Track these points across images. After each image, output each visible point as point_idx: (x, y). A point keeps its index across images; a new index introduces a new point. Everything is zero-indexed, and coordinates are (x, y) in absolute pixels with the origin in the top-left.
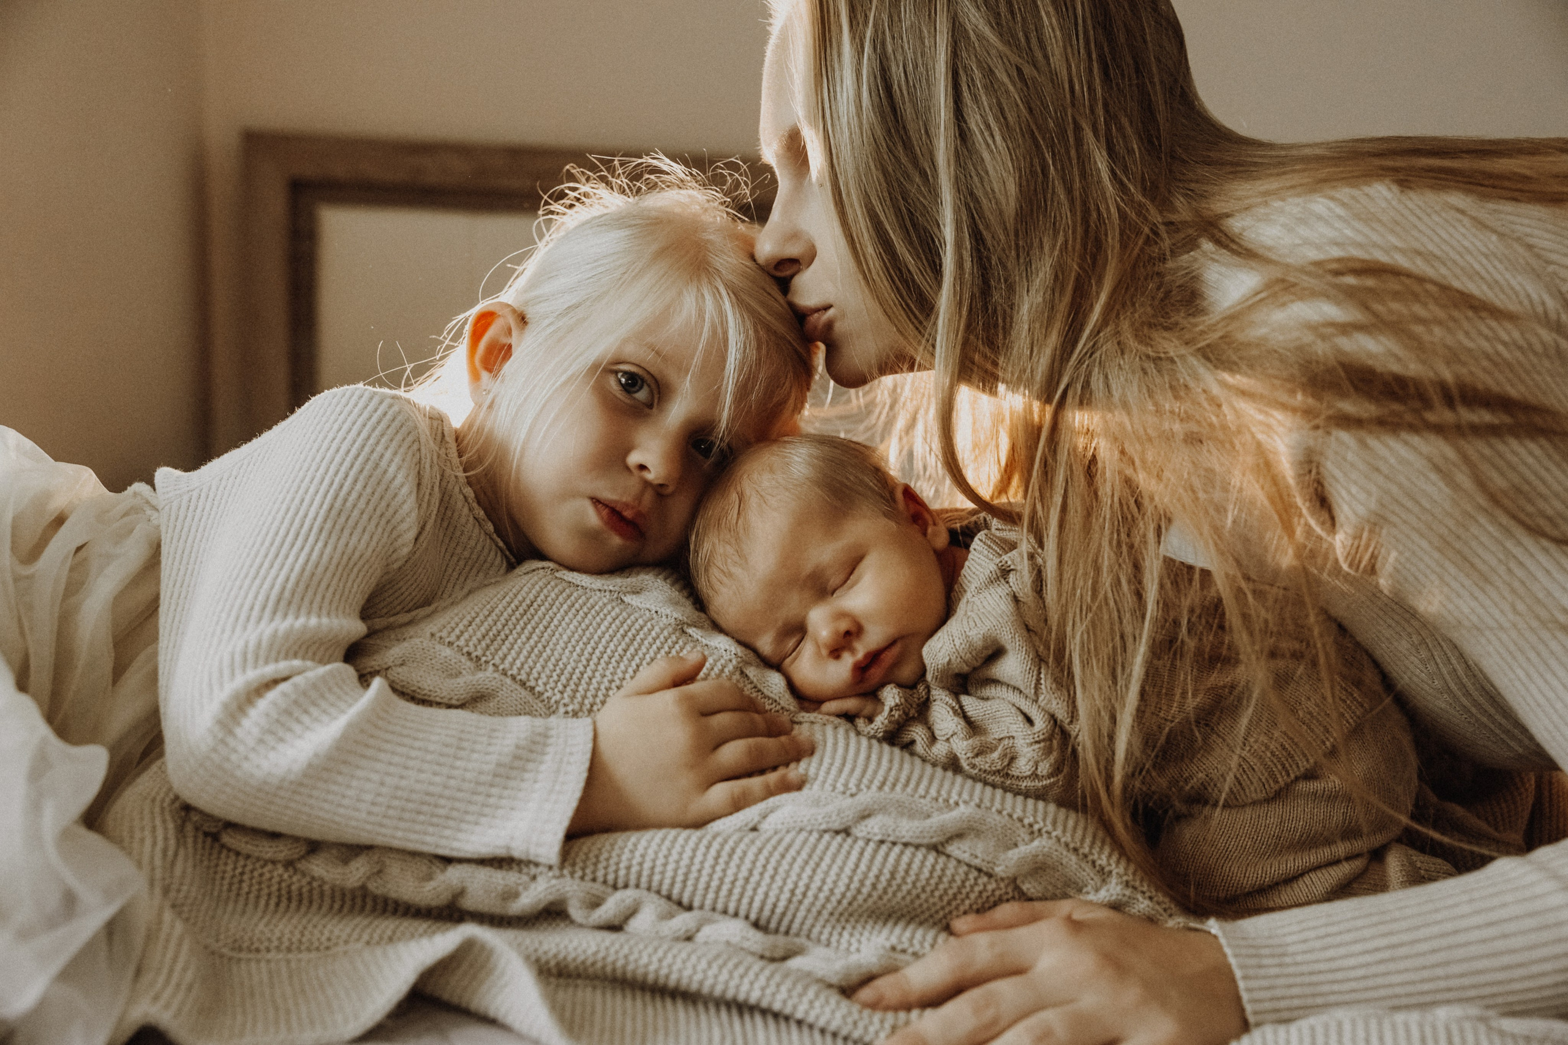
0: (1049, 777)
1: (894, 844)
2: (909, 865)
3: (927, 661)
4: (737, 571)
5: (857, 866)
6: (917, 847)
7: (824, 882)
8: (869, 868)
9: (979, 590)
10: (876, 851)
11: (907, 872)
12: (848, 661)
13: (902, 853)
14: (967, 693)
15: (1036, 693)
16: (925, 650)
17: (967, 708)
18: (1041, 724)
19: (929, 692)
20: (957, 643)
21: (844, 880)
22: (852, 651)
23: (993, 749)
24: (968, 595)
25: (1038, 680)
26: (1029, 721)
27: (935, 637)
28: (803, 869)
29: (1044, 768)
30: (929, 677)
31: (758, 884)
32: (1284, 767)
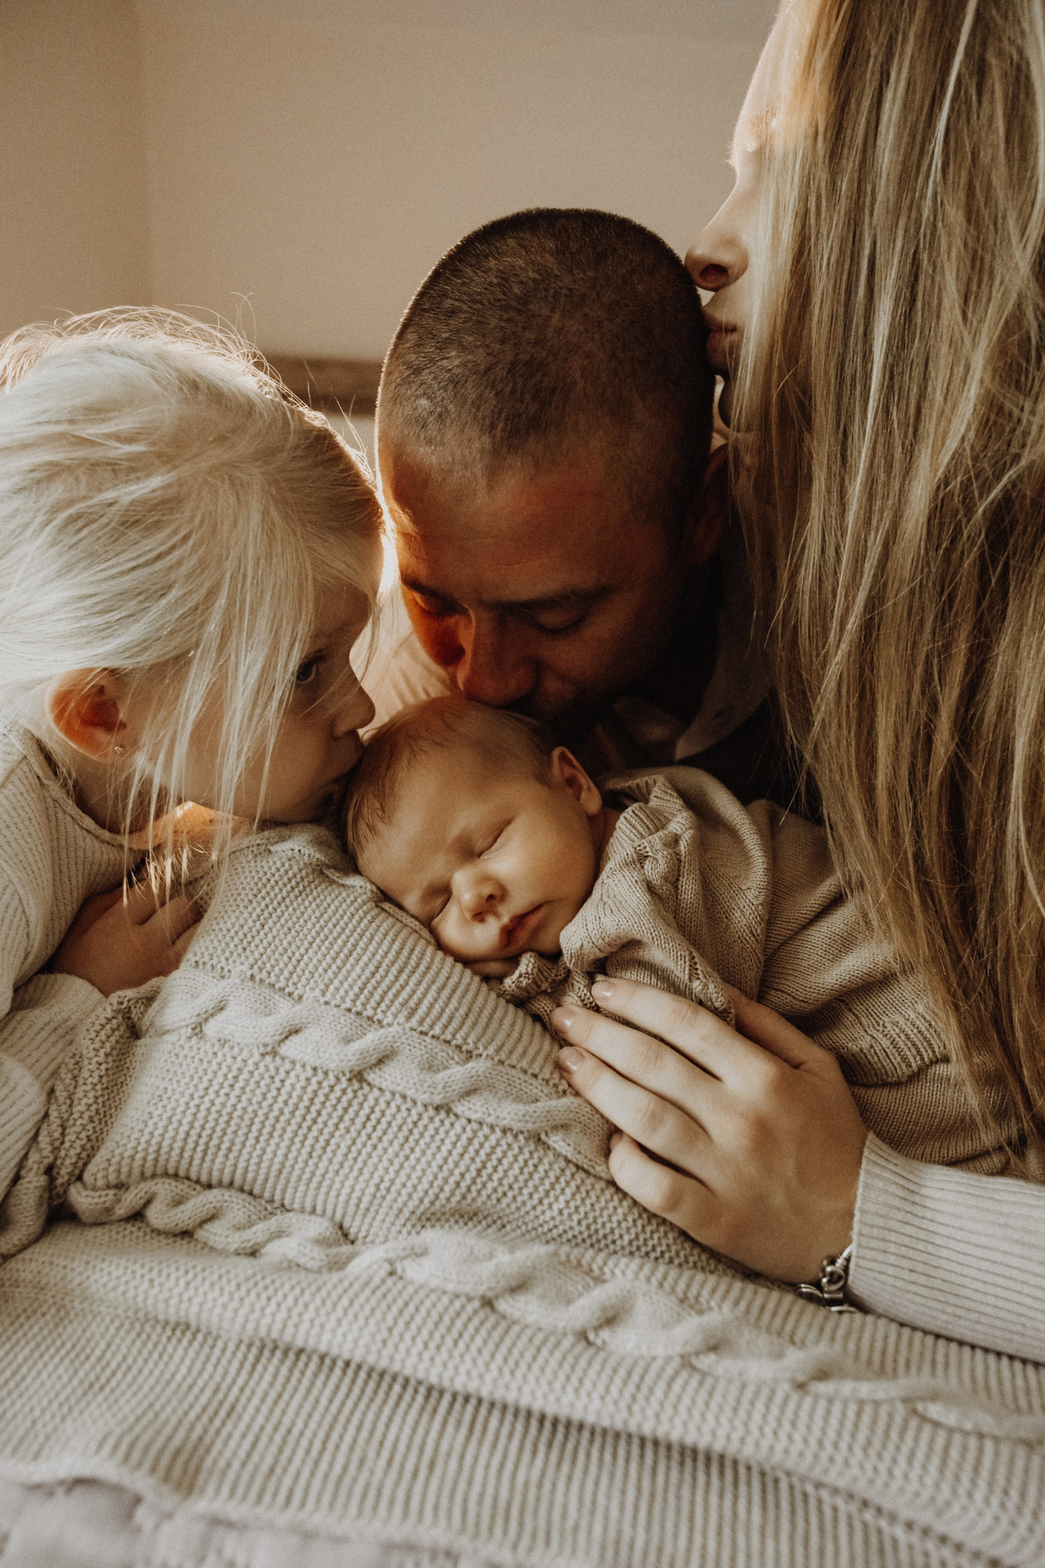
1: (493, 1129)
2: (503, 1155)
3: (564, 943)
6: (517, 1134)
9: (615, 871)
12: (493, 925)
16: (562, 931)
22: (497, 915)
27: (573, 922)
30: (565, 957)
32: (918, 1052)
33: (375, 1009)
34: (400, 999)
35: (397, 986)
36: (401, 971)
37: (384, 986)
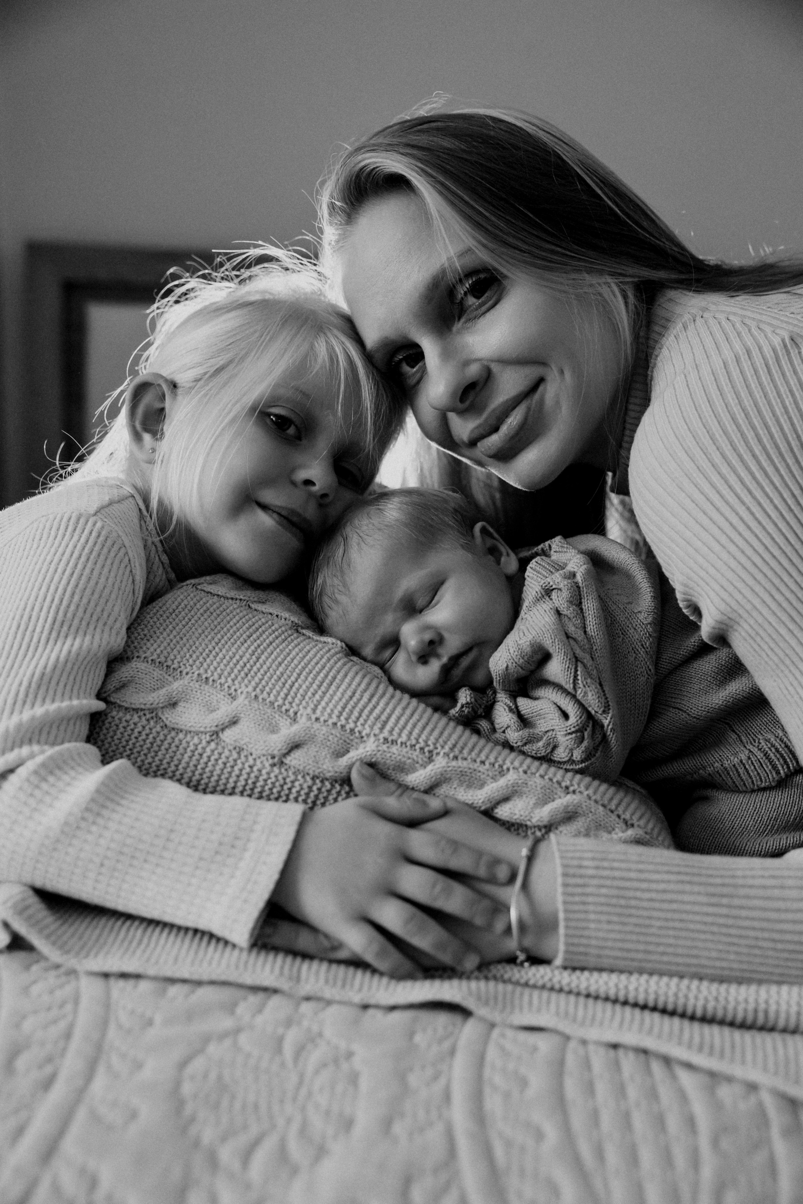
3: (493, 668)
4: (342, 598)
12: (433, 666)
14: (523, 696)
17: (520, 708)
18: (575, 718)
22: (437, 657)
23: (539, 739)
24: (522, 612)
25: (576, 675)
26: (566, 715)
27: (500, 648)
30: (494, 682)
32: (785, 762)
33: (355, 722)
34: (374, 714)
35: (371, 706)
36: (372, 696)
37: (360, 706)
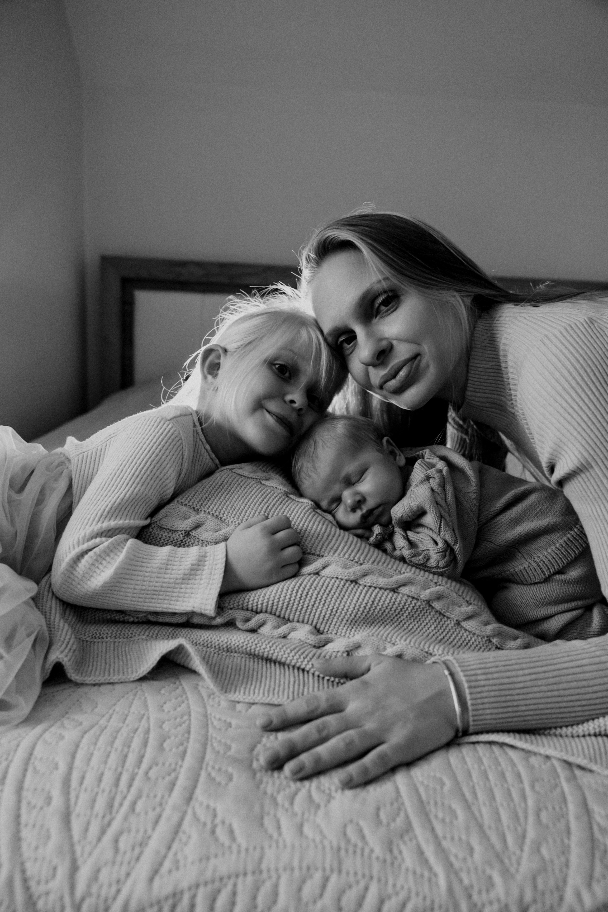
0: (443, 568)
1: (375, 588)
2: (381, 598)
3: (393, 516)
4: (313, 474)
5: (358, 599)
6: (386, 590)
7: (344, 606)
8: (363, 600)
9: (416, 486)
10: (367, 592)
11: (379, 601)
12: (359, 513)
13: (378, 592)
14: (411, 531)
15: (439, 532)
16: (392, 510)
17: (410, 537)
18: (441, 544)
19: (393, 529)
20: (406, 508)
21: (353, 605)
22: (361, 509)
23: (420, 555)
24: (412, 488)
25: (440, 526)
26: (436, 543)
27: (397, 505)
28: (336, 601)
29: (441, 564)
30: (393, 522)
31: (318, 607)
32: (548, 569)
